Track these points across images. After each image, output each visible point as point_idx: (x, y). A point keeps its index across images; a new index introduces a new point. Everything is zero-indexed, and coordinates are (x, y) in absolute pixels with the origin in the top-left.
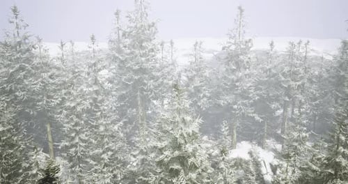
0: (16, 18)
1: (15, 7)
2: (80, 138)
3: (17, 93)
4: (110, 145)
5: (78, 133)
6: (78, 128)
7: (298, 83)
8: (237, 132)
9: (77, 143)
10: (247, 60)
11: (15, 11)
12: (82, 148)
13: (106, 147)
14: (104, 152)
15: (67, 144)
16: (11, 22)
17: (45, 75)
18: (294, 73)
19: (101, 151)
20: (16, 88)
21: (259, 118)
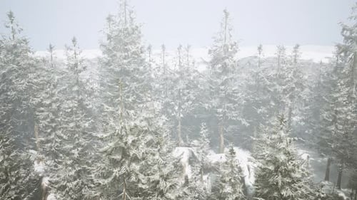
0: (12, 22)
1: (11, 13)
2: (56, 134)
3: (9, 93)
4: (80, 140)
5: (54, 129)
6: (54, 125)
7: (284, 87)
8: (224, 137)
9: (53, 139)
10: (232, 63)
11: (11, 16)
12: (57, 144)
13: (77, 142)
14: (74, 148)
15: (43, 139)
16: (7, 27)
17: (31, 76)
18: (281, 77)
19: (72, 147)
20: (7, 88)
21: (246, 123)
